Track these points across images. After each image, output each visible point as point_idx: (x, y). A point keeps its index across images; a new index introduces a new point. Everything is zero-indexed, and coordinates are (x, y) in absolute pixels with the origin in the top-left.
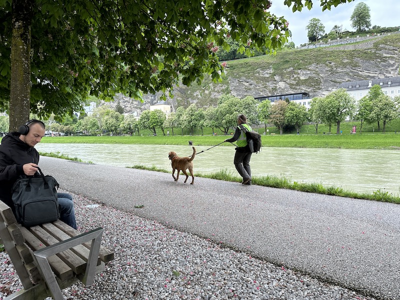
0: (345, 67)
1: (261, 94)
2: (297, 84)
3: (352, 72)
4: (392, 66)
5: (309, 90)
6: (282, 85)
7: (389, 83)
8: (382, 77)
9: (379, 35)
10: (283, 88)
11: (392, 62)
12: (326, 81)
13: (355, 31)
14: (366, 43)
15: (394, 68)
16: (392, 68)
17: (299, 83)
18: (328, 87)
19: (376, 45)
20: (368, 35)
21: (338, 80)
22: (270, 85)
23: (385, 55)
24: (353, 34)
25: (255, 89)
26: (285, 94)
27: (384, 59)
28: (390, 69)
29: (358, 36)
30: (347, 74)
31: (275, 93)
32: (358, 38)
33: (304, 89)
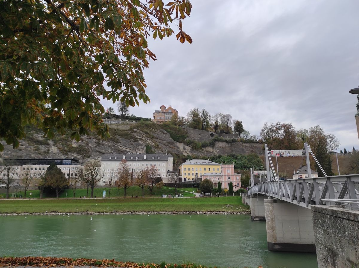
0: (109, 142)
2: (69, 151)
3: (114, 146)
4: (141, 145)
5: (79, 157)
6: (54, 149)
7: (137, 158)
8: (134, 152)
9: (134, 121)
10: (55, 152)
11: (141, 142)
12: (93, 151)
13: (119, 115)
14: (126, 126)
15: (142, 147)
17: (72, 150)
19: (131, 129)
20: (127, 121)
21: (103, 151)
22: (43, 148)
23: (137, 137)
24: (117, 117)
26: (56, 158)
27: (136, 140)
28: (140, 147)
29: (120, 120)
30: (110, 147)
31: (47, 157)
32: (120, 121)
33: (74, 155)
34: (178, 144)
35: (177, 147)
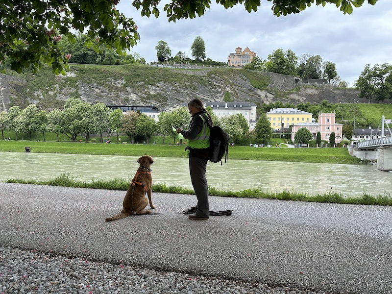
0: (187, 89)
1: (114, 102)
2: (148, 98)
3: (192, 94)
4: (220, 93)
5: (158, 105)
6: (133, 96)
7: (218, 106)
8: (213, 101)
9: (211, 66)
10: (134, 100)
11: (219, 90)
12: (172, 99)
13: (195, 59)
14: (202, 71)
15: (221, 94)
16: (219, 95)
17: (149, 97)
18: (173, 104)
19: (209, 74)
20: (204, 65)
21: (182, 99)
22: (123, 96)
23: (215, 83)
24: (192, 62)
25: (107, 97)
26: (136, 106)
27: (214, 87)
28: (218, 95)
29: (196, 65)
30: (188, 95)
31: (127, 104)
32: (196, 66)
33: (153, 103)
34: (259, 92)
35: (258, 95)
